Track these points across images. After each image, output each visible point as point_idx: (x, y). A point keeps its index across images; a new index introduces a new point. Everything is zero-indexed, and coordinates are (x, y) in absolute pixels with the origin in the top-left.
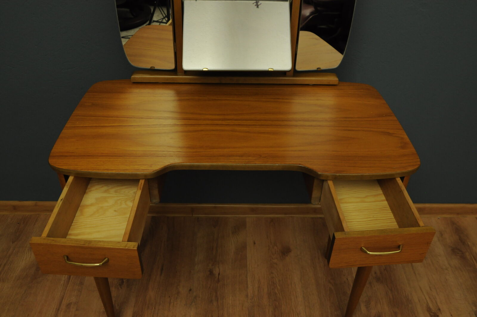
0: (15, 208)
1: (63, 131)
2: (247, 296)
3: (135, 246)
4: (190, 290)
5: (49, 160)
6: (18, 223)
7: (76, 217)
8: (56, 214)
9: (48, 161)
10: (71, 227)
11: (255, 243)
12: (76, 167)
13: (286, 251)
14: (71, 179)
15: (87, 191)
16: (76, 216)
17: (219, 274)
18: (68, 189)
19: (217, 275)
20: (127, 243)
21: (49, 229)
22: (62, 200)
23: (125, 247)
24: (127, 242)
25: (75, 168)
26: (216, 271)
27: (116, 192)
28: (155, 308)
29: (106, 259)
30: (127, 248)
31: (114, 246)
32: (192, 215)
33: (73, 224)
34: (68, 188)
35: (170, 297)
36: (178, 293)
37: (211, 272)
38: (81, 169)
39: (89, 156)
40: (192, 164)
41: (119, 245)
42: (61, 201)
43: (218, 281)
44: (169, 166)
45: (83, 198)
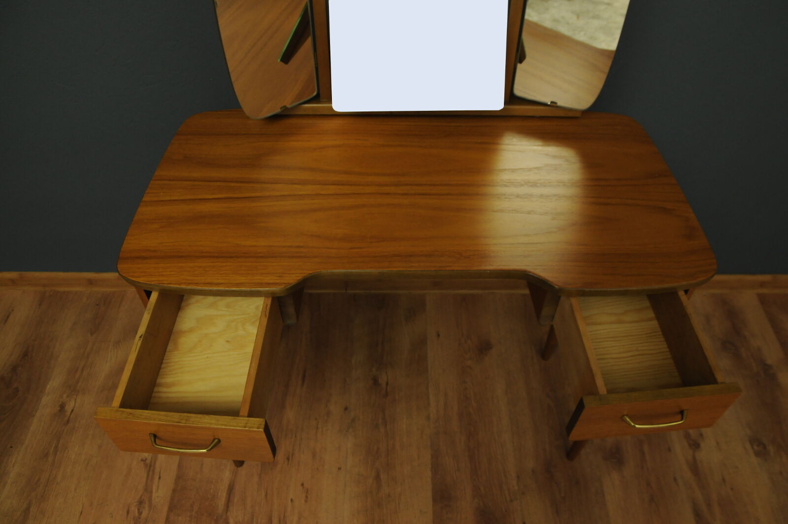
0: (91, 282)
1: (140, 209)
2: (428, 418)
3: (261, 425)
4: (346, 409)
5: (118, 266)
6: (97, 305)
7: (167, 353)
8: (133, 363)
9: (117, 268)
10: (161, 370)
11: (439, 335)
12: (161, 278)
13: (484, 348)
14: (154, 296)
15: (182, 305)
16: (167, 350)
17: (387, 384)
18: (149, 316)
19: (384, 385)
20: (248, 420)
21: (123, 392)
22: (141, 337)
23: (245, 427)
24: (247, 418)
25: (159, 281)
26: (383, 380)
27: (228, 306)
28: (296, 437)
29: (216, 441)
30: (247, 429)
31: (227, 426)
32: (345, 291)
33: (162, 366)
34: (150, 314)
35: (316, 419)
36: (328, 414)
37: (375, 381)
38: (169, 284)
39: (181, 257)
40: (349, 271)
41: (235, 424)
42: (139, 340)
43: (387, 394)
44: (311, 275)
45: (178, 319)
